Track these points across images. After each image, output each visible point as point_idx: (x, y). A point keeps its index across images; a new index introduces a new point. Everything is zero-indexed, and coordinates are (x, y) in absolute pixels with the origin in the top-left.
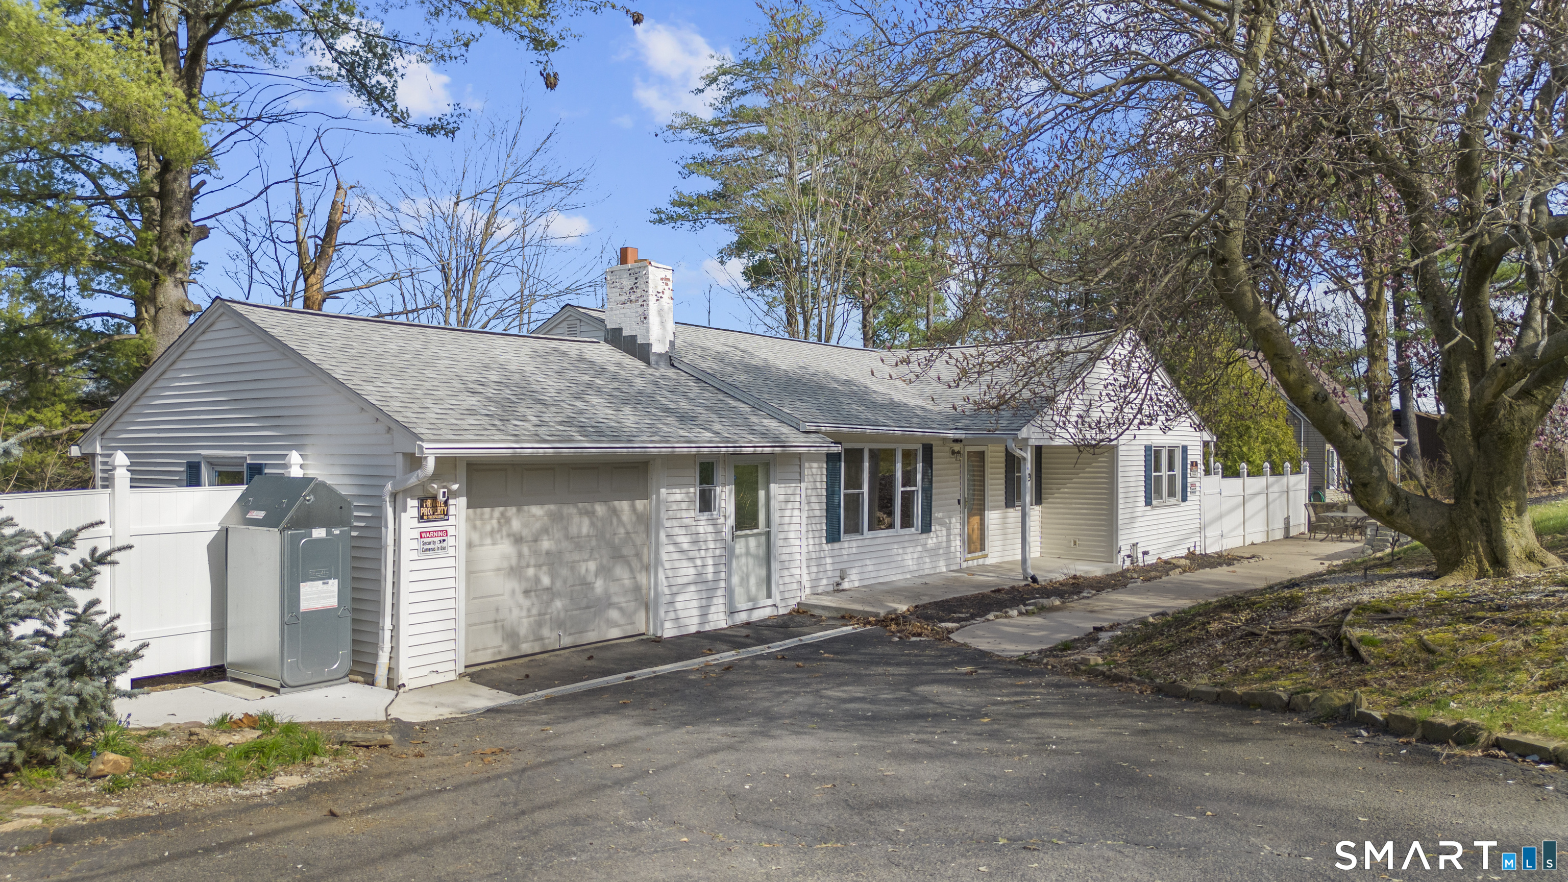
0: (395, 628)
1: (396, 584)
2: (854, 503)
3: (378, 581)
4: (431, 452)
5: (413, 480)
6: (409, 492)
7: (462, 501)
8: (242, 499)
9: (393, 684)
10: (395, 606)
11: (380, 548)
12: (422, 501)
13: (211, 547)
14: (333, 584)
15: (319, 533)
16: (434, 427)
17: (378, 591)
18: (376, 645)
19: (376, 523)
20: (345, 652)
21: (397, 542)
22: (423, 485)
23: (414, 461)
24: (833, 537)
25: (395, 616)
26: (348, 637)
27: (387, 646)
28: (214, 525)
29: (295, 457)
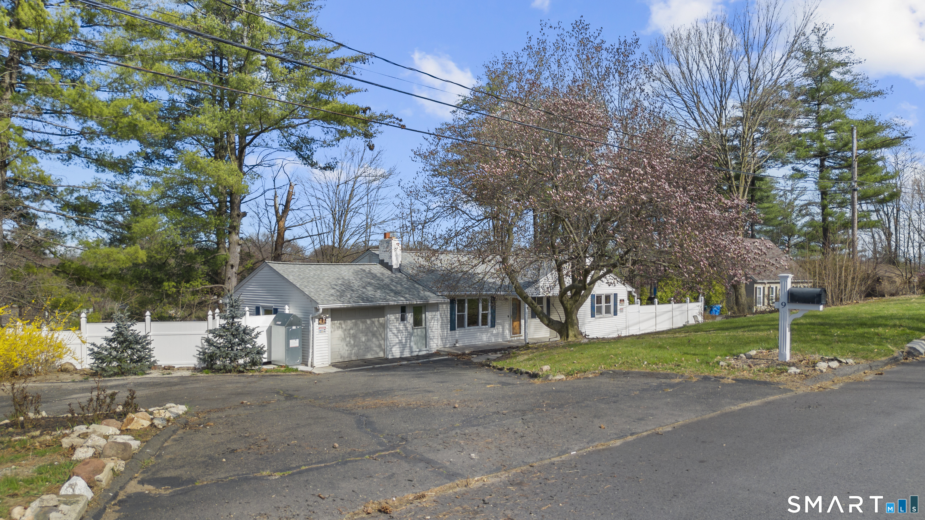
0: (313, 352)
1: (313, 341)
2: (461, 318)
3: (309, 340)
4: (321, 307)
5: (317, 315)
6: (316, 317)
7: (330, 319)
8: (275, 319)
9: (312, 366)
10: (313, 346)
11: (309, 331)
12: (319, 320)
13: (267, 331)
14: (298, 340)
15: (294, 328)
16: (322, 300)
17: (309, 343)
18: (308, 356)
19: (308, 325)
20: (300, 358)
21: (313, 330)
22: (320, 315)
23: (317, 310)
24: (453, 328)
25: (313, 349)
26: (301, 354)
27: (311, 356)
28: (268, 325)
29: (287, 307)
